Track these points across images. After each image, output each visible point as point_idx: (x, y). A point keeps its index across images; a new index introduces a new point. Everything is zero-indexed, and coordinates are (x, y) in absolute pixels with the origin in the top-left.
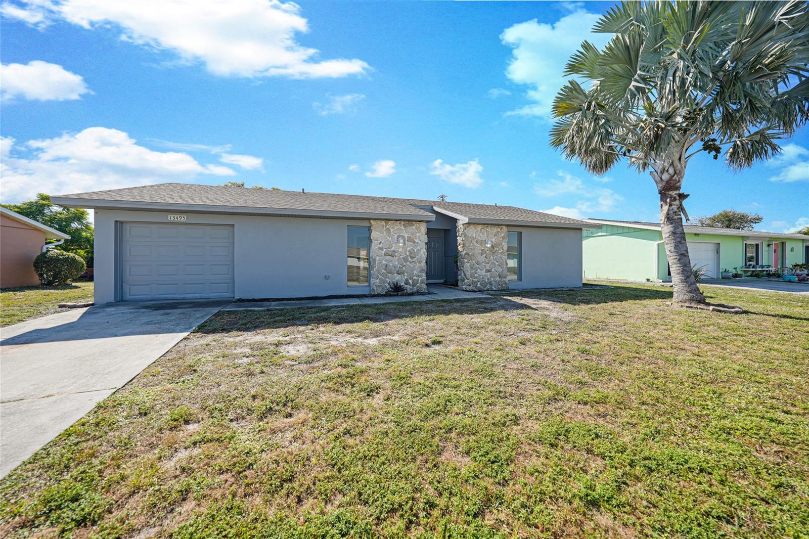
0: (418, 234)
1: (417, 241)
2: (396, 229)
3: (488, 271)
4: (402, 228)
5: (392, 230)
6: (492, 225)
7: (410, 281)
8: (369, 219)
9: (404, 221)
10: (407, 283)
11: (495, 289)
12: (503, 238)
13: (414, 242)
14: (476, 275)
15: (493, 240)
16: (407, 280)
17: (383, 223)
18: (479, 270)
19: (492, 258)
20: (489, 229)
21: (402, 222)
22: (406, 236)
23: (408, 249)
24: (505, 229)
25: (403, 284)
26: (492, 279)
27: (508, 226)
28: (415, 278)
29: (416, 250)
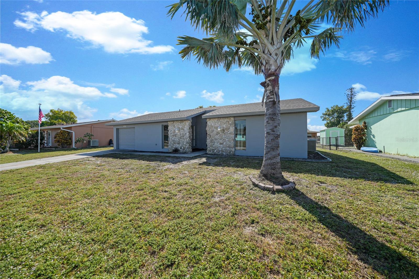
0: (186, 126)
1: (185, 129)
2: (177, 124)
3: (221, 144)
4: (179, 124)
5: (175, 125)
6: (223, 117)
7: (182, 148)
8: (167, 122)
9: (180, 120)
10: (181, 148)
11: (225, 154)
12: (231, 124)
13: (184, 130)
14: (214, 146)
15: (224, 126)
16: (181, 147)
17: (172, 122)
18: (216, 143)
19: (224, 136)
20: (222, 120)
21: (180, 121)
22: (181, 127)
23: (182, 133)
24: (232, 119)
25: (179, 149)
26: (224, 148)
27: (234, 117)
28: (184, 146)
29: (184, 133)
